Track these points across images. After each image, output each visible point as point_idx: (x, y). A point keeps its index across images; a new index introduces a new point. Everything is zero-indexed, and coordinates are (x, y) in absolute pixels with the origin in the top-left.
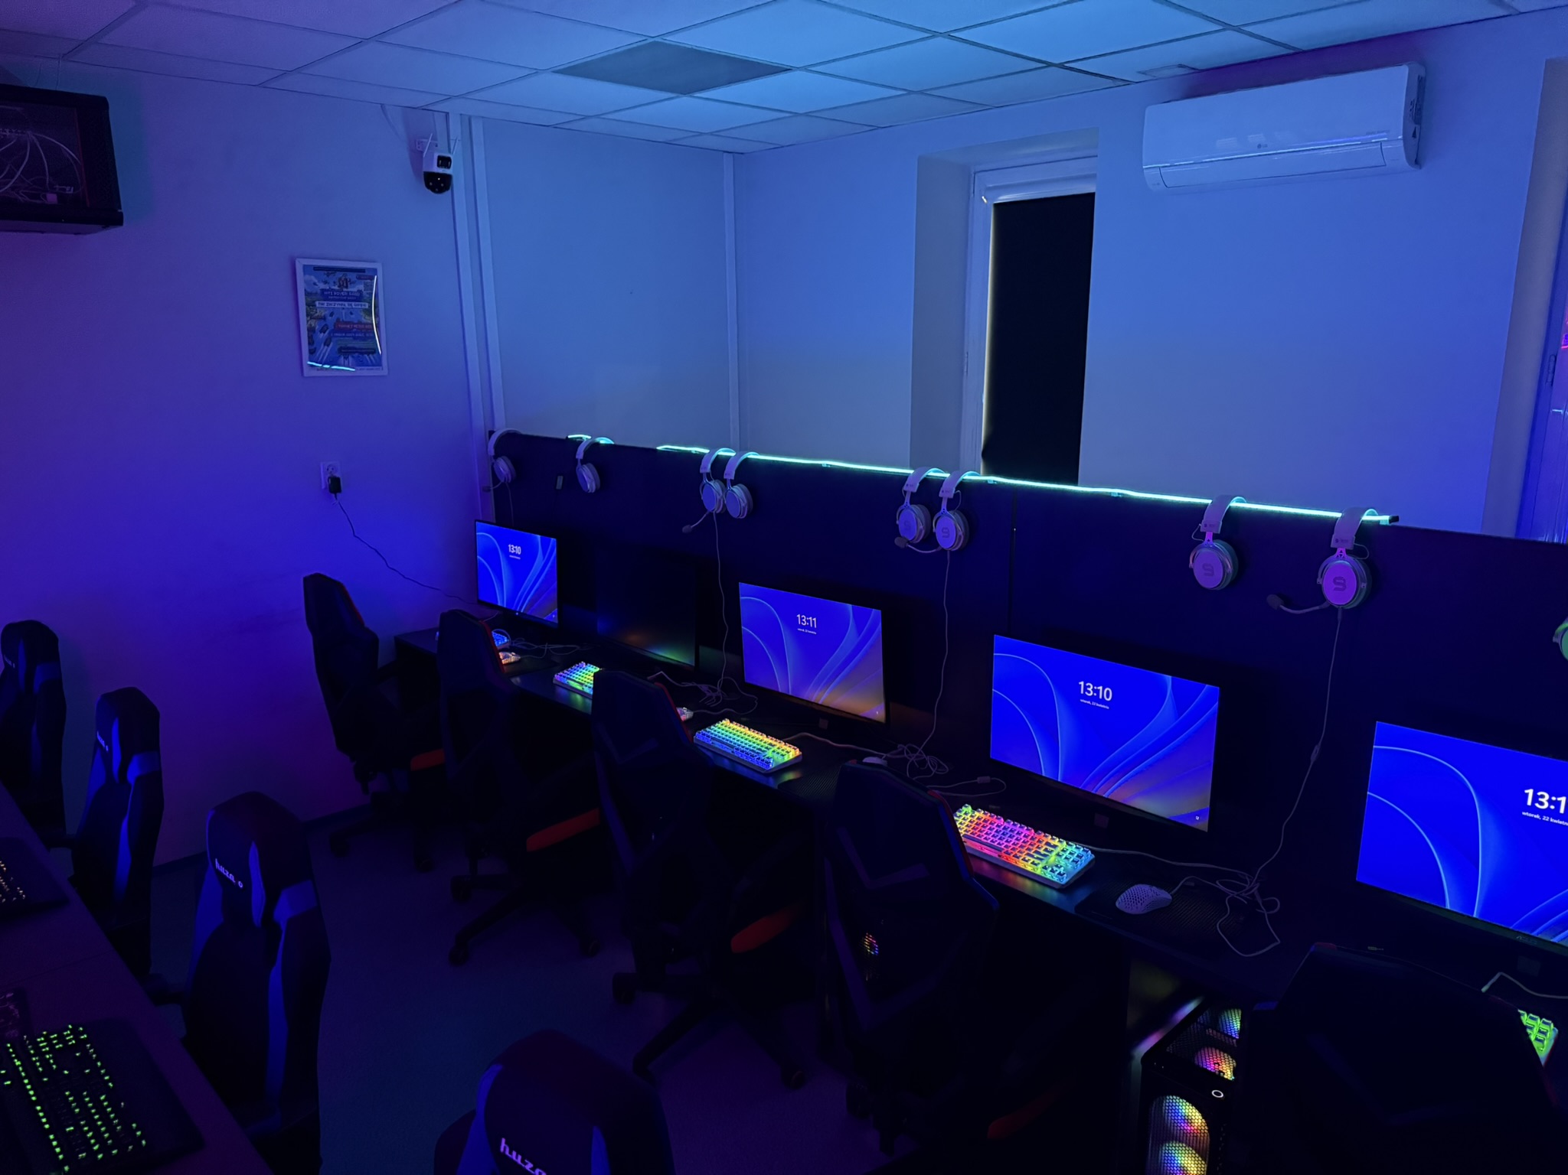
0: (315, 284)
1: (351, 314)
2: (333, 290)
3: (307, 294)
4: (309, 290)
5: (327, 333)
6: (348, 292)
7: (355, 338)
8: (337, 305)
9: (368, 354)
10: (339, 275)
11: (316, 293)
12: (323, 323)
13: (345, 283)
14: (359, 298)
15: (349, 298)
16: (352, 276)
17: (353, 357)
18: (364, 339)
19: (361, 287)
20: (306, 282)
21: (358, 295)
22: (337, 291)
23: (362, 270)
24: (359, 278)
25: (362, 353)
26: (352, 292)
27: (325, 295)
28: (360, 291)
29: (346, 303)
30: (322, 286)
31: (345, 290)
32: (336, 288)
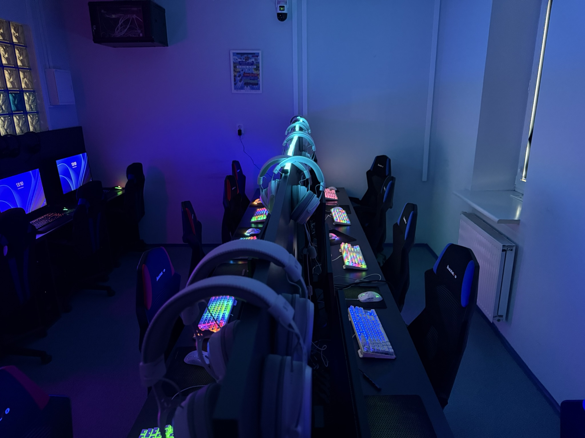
0: (237, 59)
1: (249, 70)
2: (243, 62)
3: (234, 63)
4: (234, 62)
5: (241, 77)
6: (248, 62)
7: (250, 79)
8: (244, 67)
9: (255, 85)
10: (246, 55)
11: (237, 63)
12: (239, 73)
13: (247, 59)
14: (252, 64)
15: (249, 64)
16: (250, 56)
17: (250, 86)
18: (254, 79)
19: (253, 60)
20: (234, 59)
21: (252, 63)
22: (244, 62)
23: (254, 54)
24: (253, 56)
25: (253, 85)
26: (250, 62)
27: (240, 63)
28: (253, 62)
29: (248, 66)
30: (239, 60)
31: (247, 61)
32: (244, 60)
